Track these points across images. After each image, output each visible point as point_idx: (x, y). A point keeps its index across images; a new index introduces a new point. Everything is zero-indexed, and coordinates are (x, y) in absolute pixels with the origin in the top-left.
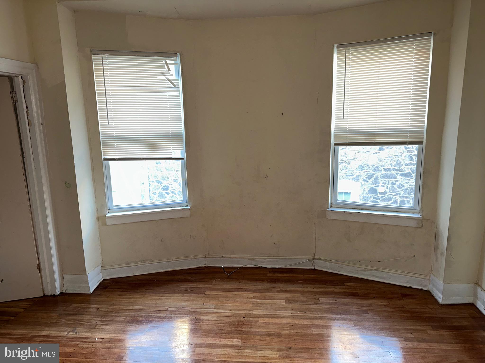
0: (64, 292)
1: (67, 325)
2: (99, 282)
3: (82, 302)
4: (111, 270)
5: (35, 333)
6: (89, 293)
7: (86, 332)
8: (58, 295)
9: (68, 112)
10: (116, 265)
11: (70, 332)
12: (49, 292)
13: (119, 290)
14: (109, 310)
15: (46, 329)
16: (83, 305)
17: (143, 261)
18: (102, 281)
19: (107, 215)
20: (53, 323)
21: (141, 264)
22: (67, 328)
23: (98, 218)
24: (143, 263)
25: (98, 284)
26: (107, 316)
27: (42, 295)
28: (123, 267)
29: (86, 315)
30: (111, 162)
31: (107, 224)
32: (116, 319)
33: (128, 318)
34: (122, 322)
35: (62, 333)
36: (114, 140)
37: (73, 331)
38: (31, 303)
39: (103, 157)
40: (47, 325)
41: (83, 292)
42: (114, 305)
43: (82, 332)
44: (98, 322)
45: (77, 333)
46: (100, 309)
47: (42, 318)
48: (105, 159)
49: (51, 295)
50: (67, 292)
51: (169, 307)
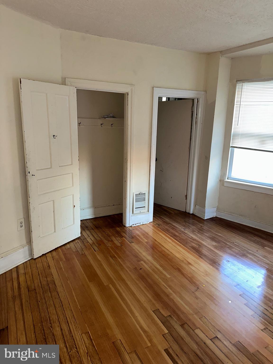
0: (194, 214)
1: (184, 226)
2: (213, 217)
3: (198, 221)
4: (222, 213)
5: (171, 222)
6: (204, 219)
7: (188, 232)
8: (191, 214)
9: (214, 117)
10: (225, 211)
11: (183, 228)
12: (188, 211)
13: (219, 224)
14: (205, 229)
15: (175, 223)
16: (197, 222)
17: (241, 215)
18: (215, 217)
19: (225, 180)
20: (180, 223)
21: (239, 216)
22: (183, 227)
23: (220, 181)
24: (241, 217)
25: (211, 217)
26: (202, 231)
27: (185, 211)
28: (228, 214)
29: (195, 226)
30: (235, 149)
31: (225, 185)
32: (205, 234)
33: (211, 236)
34: (207, 236)
35: (180, 227)
36: (239, 136)
37: (184, 229)
38: (179, 212)
39: (231, 145)
40: (177, 222)
41: (202, 218)
42: (210, 229)
43: (187, 231)
44: (196, 231)
45: (185, 230)
46: (202, 227)
47: (178, 219)
48: (232, 147)
49: (188, 213)
50: (195, 214)
51: (236, 243)
